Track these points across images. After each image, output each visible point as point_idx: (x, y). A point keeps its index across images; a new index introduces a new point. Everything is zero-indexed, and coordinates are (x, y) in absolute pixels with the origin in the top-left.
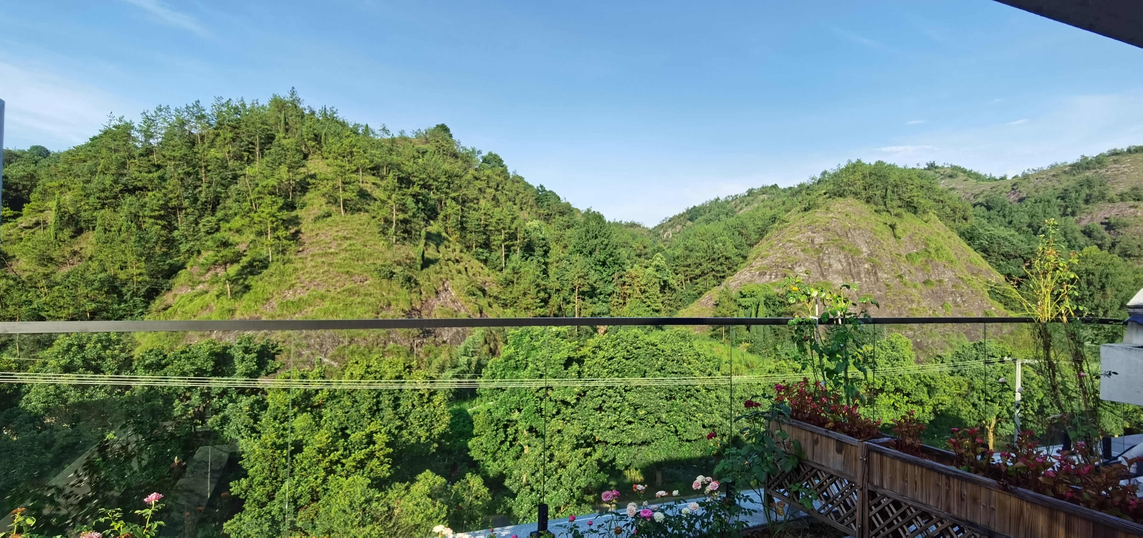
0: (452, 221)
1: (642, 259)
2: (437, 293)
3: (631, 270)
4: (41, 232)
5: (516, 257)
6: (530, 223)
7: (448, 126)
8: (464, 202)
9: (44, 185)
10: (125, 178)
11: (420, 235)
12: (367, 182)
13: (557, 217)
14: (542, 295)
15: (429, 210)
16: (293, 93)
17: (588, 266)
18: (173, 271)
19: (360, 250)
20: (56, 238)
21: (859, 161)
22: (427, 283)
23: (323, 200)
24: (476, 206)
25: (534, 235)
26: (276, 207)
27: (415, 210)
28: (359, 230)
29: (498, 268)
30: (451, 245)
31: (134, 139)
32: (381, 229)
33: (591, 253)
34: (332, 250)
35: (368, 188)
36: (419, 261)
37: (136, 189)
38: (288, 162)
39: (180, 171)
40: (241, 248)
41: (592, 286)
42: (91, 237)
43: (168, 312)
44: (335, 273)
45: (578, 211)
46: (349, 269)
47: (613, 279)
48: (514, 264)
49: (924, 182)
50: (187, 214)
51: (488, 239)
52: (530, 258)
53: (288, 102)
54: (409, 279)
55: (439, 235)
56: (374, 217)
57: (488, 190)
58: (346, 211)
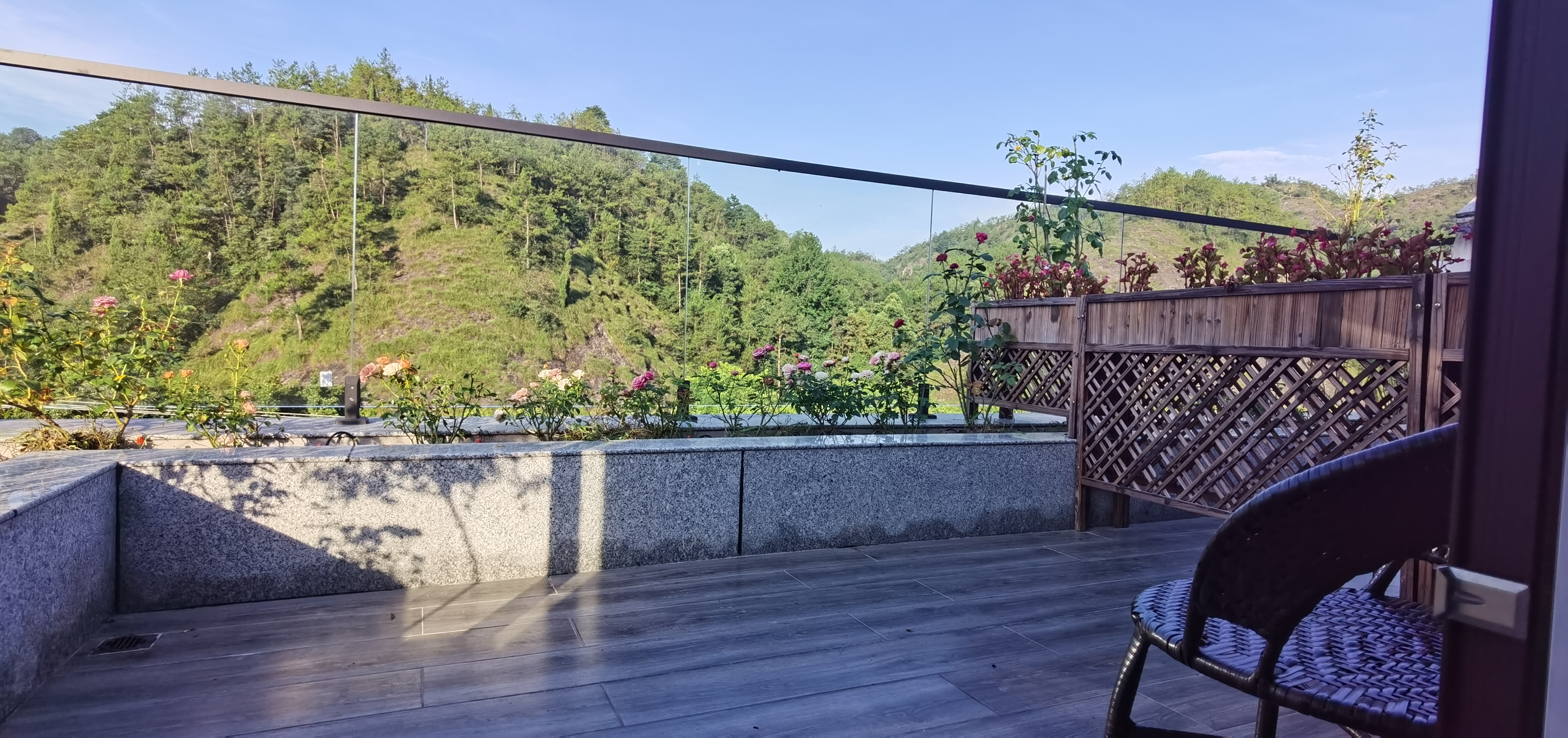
0: (609, 241)
1: (871, 302)
2: (587, 338)
3: (854, 315)
4: (34, 244)
5: (697, 293)
6: (716, 247)
7: (603, 110)
8: (625, 215)
9: (35, 179)
10: (150, 171)
11: (563, 259)
12: (490, 182)
13: (755, 241)
14: (732, 345)
15: (577, 225)
16: (385, 58)
17: (796, 308)
18: (221, 302)
19: (480, 276)
20: (55, 253)
21: (1172, 170)
22: (574, 325)
23: (429, 207)
24: (642, 222)
25: (722, 264)
26: (363, 214)
27: (556, 224)
28: (478, 248)
29: (672, 308)
30: (607, 275)
31: (161, 118)
32: (509, 249)
33: (800, 290)
34: (441, 276)
35: (491, 190)
36: (562, 295)
37: (165, 186)
38: (378, 152)
39: (227, 163)
40: (315, 270)
41: (800, 335)
42: (104, 253)
43: (215, 357)
44: (446, 307)
45: (785, 235)
46: (465, 302)
47: (830, 326)
48: (694, 303)
49: (1260, 202)
50: (238, 224)
51: (658, 267)
52: (716, 296)
53: (378, 70)
54: (549, 318)
55: (590, 260)
56: (499, 232)
57: (659, 201)
58: (460, 222)
